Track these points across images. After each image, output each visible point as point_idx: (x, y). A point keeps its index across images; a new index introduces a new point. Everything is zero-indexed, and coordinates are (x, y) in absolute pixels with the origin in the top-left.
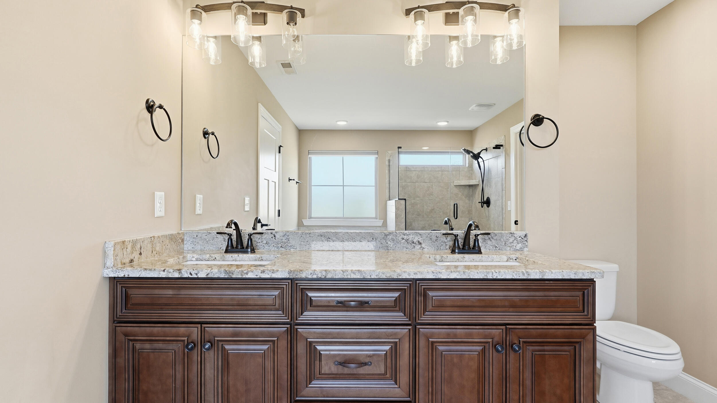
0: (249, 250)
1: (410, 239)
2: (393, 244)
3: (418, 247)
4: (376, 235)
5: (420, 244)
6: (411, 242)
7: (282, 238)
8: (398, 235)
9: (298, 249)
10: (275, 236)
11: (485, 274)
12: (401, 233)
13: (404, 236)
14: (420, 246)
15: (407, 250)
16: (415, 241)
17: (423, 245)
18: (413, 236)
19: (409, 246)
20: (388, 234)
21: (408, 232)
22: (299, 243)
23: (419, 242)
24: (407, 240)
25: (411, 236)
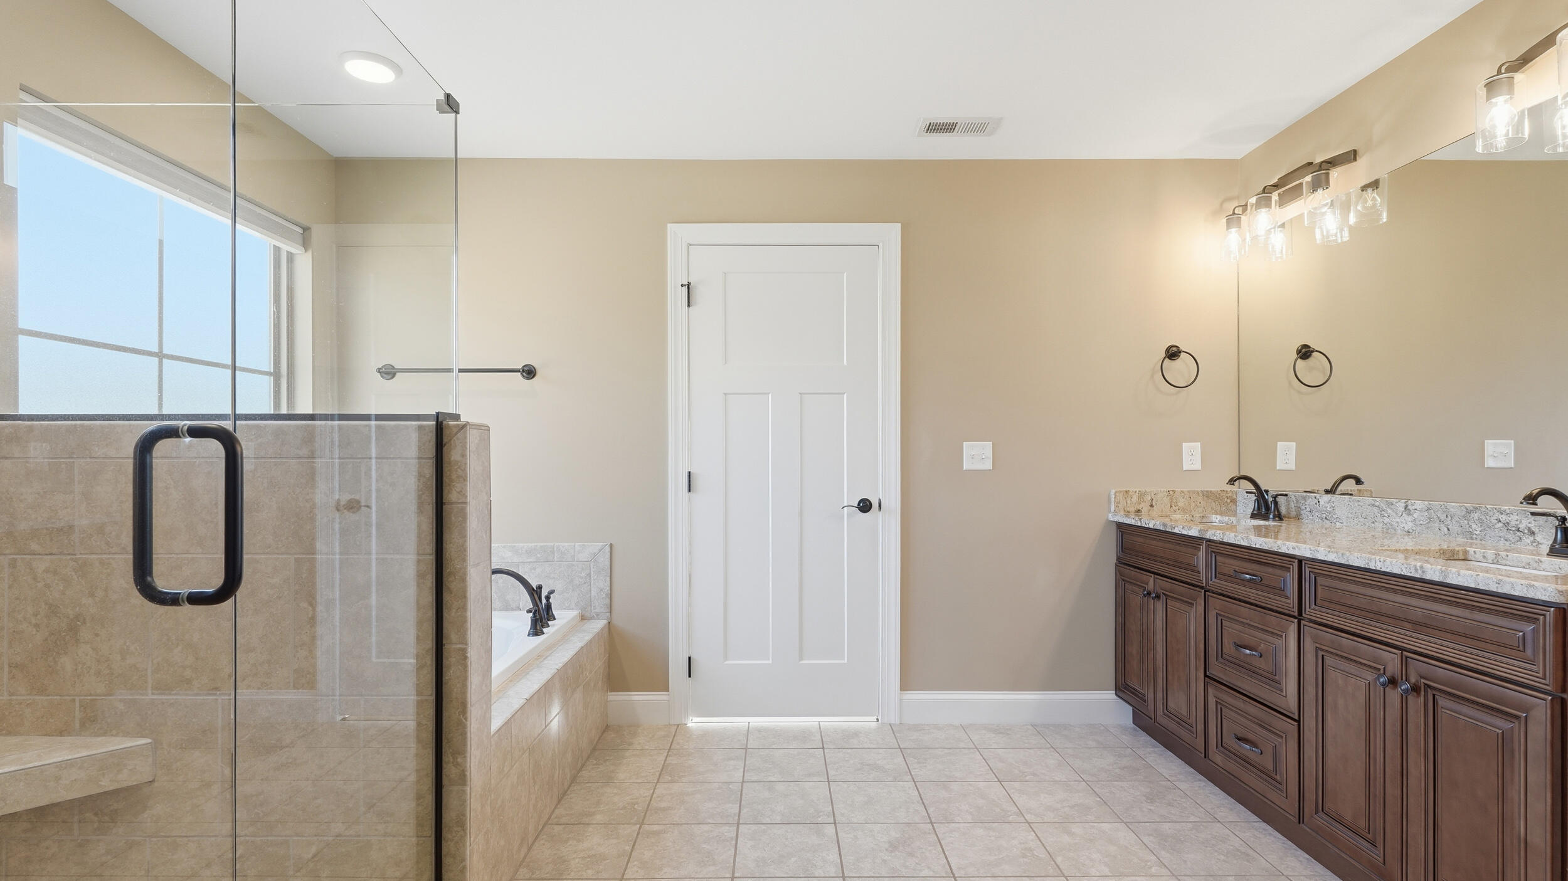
0: (1271, 516)
1: (1513, 523)
2: (1480, 529)
3: (1528, 540)
4: (1452, 510)
5: (1533, 533)
6: (1514, 529)
7: (1327, 505)
8: (1491, 514)
9: (1345, 524)
10: (1319, 502)
11: (1367, 561)
12: (1496, 509)
13: (1500, 516)
14: (1532, 538)
15: (1507, 543)
16: (1522, 527)
17: (1539, 538)
18: (1519, 518)
19: (1510, 536)
20: (1472, 508)
21: (1510, 509)
22: (1346, 514)
23: (1529, 529)
24: (1507, 524)
25: (1514, 517)
